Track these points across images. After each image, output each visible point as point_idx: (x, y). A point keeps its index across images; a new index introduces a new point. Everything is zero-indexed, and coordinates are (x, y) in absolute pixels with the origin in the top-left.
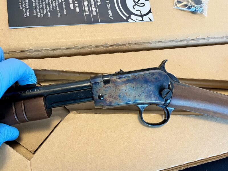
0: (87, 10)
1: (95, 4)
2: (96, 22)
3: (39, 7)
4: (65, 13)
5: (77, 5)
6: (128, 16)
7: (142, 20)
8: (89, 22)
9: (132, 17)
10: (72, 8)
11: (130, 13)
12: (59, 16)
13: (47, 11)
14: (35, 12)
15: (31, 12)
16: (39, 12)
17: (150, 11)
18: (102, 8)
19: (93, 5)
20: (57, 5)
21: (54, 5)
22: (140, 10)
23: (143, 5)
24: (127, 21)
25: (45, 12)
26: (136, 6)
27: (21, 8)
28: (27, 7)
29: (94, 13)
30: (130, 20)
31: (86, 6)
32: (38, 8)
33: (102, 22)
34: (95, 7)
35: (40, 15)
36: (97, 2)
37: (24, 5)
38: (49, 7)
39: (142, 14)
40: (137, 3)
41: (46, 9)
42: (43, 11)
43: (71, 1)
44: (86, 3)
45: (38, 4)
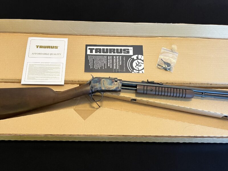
0: (115, 67)
2: (118, 72)
3: (96, 65)
4: (106, 68)
5: (111, 65)
7: (139, 72)
8: (115, 72)
9: (134, 71)
10: (109, 66)
11: (133, 69)
12: (103, 69)
15: (93, 67)
16: (96, 67)
17: (143, 69)
18: (121, 67)
19: (118, 65)
20: (103, 65)
23: (140, 66)
24: (131, 72)
25: (98, 67)
27: (90, 65)
29: (118, 68)
30: (133, 72)
31: (115, 65)
33: (121, 72)
34: (119, 66)
36: (120, 64)
37: (91, 64)
38: (100, 65)
39: (139, 70)
40: (138, 65)
43: (109, 63)
44: (115, 64)
45: (96, 64)
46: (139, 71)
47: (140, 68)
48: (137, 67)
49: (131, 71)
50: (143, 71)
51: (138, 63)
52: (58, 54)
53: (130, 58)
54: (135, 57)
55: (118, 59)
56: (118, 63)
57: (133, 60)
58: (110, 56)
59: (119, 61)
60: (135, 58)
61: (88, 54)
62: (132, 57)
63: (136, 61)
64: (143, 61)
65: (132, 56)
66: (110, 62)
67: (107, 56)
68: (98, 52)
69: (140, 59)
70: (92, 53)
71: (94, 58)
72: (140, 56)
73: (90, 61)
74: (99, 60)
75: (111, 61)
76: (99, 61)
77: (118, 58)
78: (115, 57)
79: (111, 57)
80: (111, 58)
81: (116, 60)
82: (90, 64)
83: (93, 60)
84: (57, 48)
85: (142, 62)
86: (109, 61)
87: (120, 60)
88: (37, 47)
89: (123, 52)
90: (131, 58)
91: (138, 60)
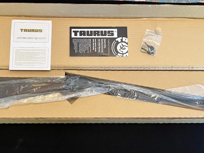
0: (99, 50)
1: (103, 48)
2: (102, 56)
3: (81, 48)
4: (91, 52)
5: (96, 48)
7: (123, 56)
8: (100, 56)
10: (93, 49)
12: (88, 53)
13: (84, 51)
14: (79, 51)
15: (78, 51)
17: (127, 52)
18: (106, 50)
19: (102, 49)
20: (88, 48)
21: (87, 48)
22: (122, 51)
23: (124, 49)
25: (83, 51)
26: (121, 49)
27: (74, 49)
28: (77, 49)
29: (102, 52)
30: (117, 56)
31: (99, 48)
32: (81, 49)
33: (105, 56)
34: (103, 49)
35: (81, 52)
36: (104, 47)
37: (76, 47)
38: (85, 49)
40: (122, 48)
41: (84, 50)
42: (82, 50)
43: (93, 47)
44: (99, 47)
45: (81, 47)
46: (123, 54)
48: (121, 50)
49: (115, 55)
51: (122, 46)
52: (43, 38)
53: (115, 41)
55: (102, 42)
56: (102, 46)
58: (94, 38)
59: (103, 44)
61: (72, 37)
62: (117, 40)
63: (120, 44)
64: (127, 43)
65: (116, 38)
66: (94, 45)
67: (92, 38)
68: (83, 35)
69: (125, 42)
71: (78, 42)
72: (124, 39)
73: (74, 45)
74: (84, 43)
75: (95, 44)
76: (84, 44)
77: (102, 41)
78: (99, 40)
79: (95, 39)
80: (95, 41)
81: (101, 43)
84: (41, 32)
85: (126, 45)
86: (93, 44)
87: (105, 43)
88: (22, 30)
89: (107, 34)
91: (123, 43)
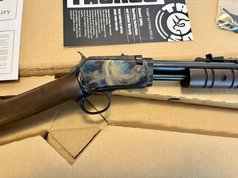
0: (130, 31)
1: (137, 26)
2: (138, 41)
3: (90, 29)
4: (111, 34)
5: (121, 27)
6: (168, 36)
8: (132, 42)
10: (117, 29)
11: (170, 33)
12: (105, 37)
13: (95, 33)
14: (86, 34)
15: (83, 33)
16: (89, 33)
17: (190, 31)
18: (144, 30)
19: (136, 27)
20: (104, 28)
21: (102, 27)
22: (180, 30)
23: (183, 25)
24: (166, 40)
25: (94, 34)
26: (176, 26)
27: (74, 30)
28: (80, 29)
29: (136, 34)
30: (169, 40)
31: (129, 27)
32: (88, 31)
33: (143, 42)
34: (138, 28)
35: (90, 37)
36: (140, 24)
37: (77, 27)
38: (98, 29)
39: (182, 34)
40: (178, 23)
41: (95, 31)
42: (92, 33)
43: (116, 24)
44: (129, 25)
45: (88, 27)
46: (182, 36)
47: (184, 30)
49: (165, 38)
50: (190, 35)
51: (177, 21)
52: (3, 12)
53: (160, 11)
54: (169, 8)
55: (134, 15)
56: (135, 22)
57: (167, 14)
58: (117, 8)
59: (136, 18)
60: (170, 10)
61: (68, 7)
62: (164, 9)
63: (173, 16)
64: (186, 14)
65: (163, 6)
66: (118, 21)
67: (112, 8)
68: (91, 3)
70: (79, 4)
71: (82, 16)
72: (179, 6)
73: (74, 21)
74: (94, 18)
75: (120, 18)
76: (94, 20)
77: (134, 12)
78: (127, 10)
79: (119, 10)
80: (119, 13)
81: (131, 17)
82: (77, 29)
83: (82, 19)
85: (186, 18)
86: (116, 19)
87: (140, 16)
90: (162, 11)
